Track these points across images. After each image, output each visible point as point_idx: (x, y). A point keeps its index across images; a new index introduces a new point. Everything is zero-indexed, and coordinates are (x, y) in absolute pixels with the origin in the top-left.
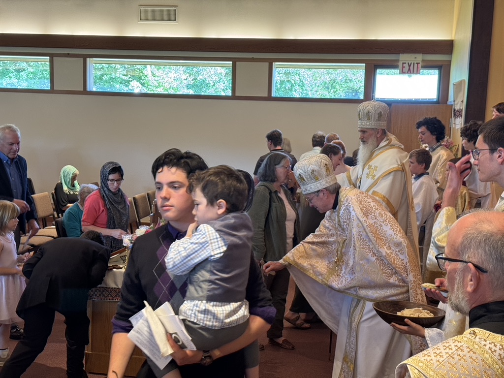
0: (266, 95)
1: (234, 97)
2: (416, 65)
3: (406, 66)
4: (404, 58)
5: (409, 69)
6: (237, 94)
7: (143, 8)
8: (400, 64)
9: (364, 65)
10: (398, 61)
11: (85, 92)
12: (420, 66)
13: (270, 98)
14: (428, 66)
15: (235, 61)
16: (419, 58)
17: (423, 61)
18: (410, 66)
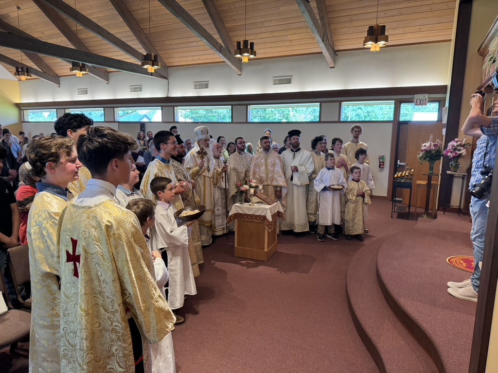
0: (337, 120)
1: (320, 122)
2: (424, 101)
3: (419, 101)
4: (417, 97)
5: (420, 103)
6: (322, 120)
7: (275, 78)
8: (415, 100)
9: (394, 101)
10: (414, 98)
11: (247, 122)
12: (427, 101)
13: (339, 122)
14: (432, 101)
15: (321, 103)
16: (427, 96)
17: (429, 98)
18: (421, 101)
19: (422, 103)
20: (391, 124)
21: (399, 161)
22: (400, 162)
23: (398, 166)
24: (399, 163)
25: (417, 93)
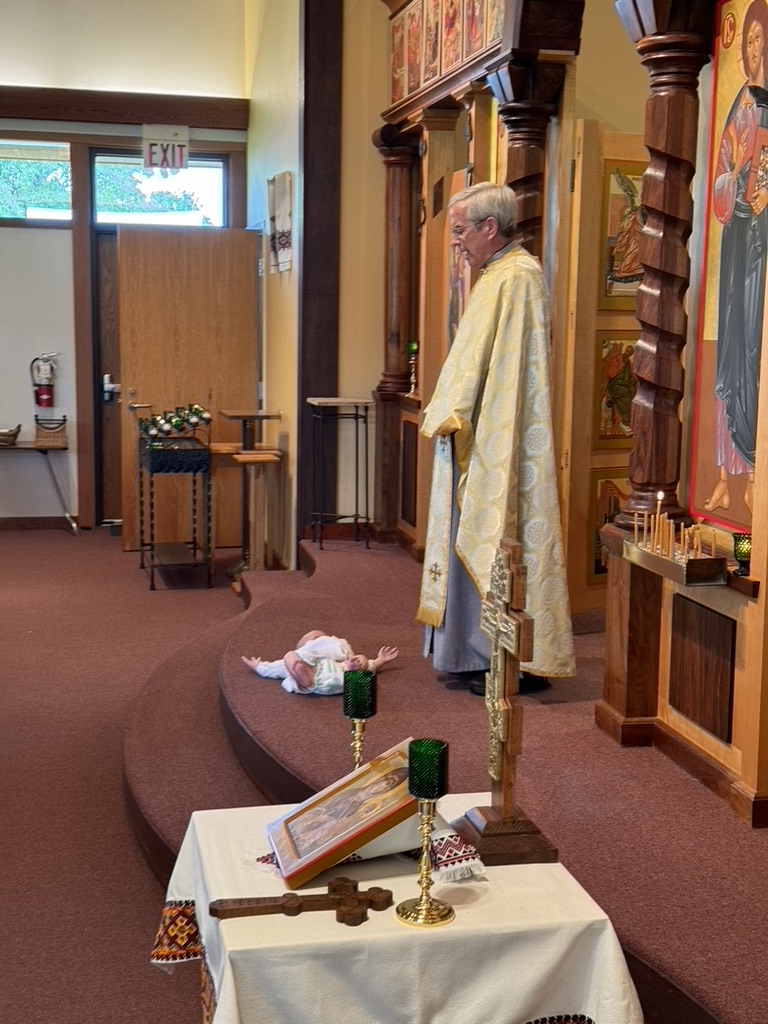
2: (177, 150)
3: (158, 150)
4: (149, 133)
5: (165, 159)
8: (145, 147)
9: (67, 146)
10: (138, 140)
14: (203, 153)
16: (183, 134)
17: (191, 142)
18: (165, 151)
19: (169, 160)
20: (67, 237)
21: (107, 377)
22: (112, 381)
23: (107, 396)
24: (108, 386)
25: (151, 121)
